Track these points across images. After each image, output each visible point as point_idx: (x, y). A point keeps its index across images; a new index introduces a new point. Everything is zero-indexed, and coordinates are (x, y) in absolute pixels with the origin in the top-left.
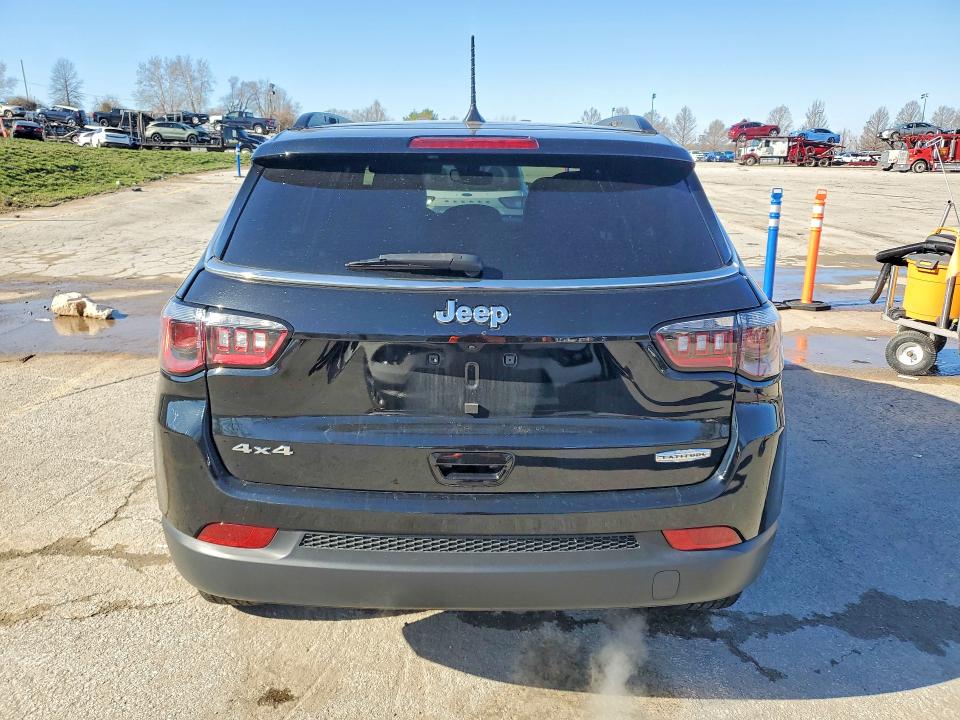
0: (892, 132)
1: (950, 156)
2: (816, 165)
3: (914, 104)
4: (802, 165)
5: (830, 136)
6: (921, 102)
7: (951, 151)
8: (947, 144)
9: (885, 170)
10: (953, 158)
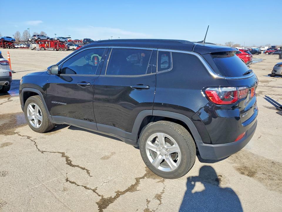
0: (31, 39)
1: (49, 46)
2: (10, 48)
3: (26, 31)
4: (5, 48)
5: (12, 39)
6: (28, 30)
7: (49, 45)
8: (48, 43)
9: (32, 50)
10: (50, 47)
